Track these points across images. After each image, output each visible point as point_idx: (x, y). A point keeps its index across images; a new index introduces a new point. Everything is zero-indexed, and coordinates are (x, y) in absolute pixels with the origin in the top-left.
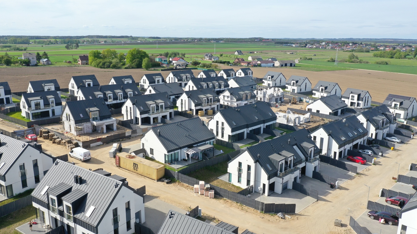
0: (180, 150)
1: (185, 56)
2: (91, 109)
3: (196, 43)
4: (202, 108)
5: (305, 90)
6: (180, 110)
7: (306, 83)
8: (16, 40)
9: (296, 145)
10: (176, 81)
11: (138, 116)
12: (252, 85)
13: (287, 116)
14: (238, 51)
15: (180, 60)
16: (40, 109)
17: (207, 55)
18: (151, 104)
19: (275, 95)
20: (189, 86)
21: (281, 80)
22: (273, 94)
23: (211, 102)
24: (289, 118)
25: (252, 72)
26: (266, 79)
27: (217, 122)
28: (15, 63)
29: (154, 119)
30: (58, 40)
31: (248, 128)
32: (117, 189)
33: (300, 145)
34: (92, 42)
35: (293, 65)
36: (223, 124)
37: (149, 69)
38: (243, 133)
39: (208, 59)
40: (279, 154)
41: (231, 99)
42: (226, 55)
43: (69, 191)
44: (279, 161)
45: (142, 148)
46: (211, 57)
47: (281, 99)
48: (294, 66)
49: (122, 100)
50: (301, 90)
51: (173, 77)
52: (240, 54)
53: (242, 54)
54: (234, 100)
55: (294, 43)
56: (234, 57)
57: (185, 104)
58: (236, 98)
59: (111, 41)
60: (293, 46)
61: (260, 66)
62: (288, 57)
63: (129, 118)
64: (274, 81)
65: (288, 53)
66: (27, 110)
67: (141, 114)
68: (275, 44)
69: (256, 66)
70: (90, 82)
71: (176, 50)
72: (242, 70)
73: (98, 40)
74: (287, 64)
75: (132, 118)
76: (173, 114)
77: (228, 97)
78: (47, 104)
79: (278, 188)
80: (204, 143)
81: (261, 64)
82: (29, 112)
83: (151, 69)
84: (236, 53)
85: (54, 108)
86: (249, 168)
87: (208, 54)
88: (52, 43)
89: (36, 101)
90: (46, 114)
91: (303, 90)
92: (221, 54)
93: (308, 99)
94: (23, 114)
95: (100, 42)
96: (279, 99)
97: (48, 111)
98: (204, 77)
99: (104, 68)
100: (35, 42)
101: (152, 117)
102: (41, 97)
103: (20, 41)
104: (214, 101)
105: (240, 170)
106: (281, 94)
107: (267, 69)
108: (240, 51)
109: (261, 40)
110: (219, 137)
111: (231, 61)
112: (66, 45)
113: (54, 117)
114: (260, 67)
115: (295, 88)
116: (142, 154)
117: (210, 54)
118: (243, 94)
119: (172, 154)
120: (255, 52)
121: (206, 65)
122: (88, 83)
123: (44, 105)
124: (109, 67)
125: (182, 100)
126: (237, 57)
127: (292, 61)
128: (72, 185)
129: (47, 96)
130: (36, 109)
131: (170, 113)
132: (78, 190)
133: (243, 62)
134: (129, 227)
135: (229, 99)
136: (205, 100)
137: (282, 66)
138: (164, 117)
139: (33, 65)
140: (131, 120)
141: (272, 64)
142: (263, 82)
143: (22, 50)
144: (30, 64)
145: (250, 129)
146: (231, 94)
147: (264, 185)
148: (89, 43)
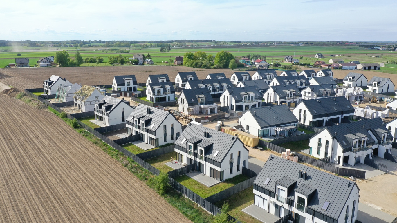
0: (270, 128)
1: (266, 58)
2: (200, 96)
3: (276, 46)
4: (285, 100)
5: (388, 91)
6: (266, 101)
7: (389, 84)
8: (120, 44)
9: (370, 129)
10: (261, 78)
11: (234, 103)
12: (332, 85)
13: (365, 111)
14: (318, 54)
15: (262, 61)
16: (160, 95)
17: (287, 58)
18: (244, 95)
19: (355, 93)
20: (274, 83)
21: (362, 81)
22: (353, 92)
23: (294, 95)
24: (367, 113)
25: (333, 73)
26: (347, 80)
27: (300, 110)
28: (127, 62)
29: (246, 106)
30: (152, 44)
31: (327, 117)
32: (234, 141)
33: (374, 130)
34: (180, 46)
35: (377, 68)
36: (305, 111)
37: (235, 69)
38: (323, 120)
39: (288, 61)
40: (354, 135)
41: (312, 95)
42: (306, 58)
43: (200, 141)
44: (354, 139)
45: (239, 125)
46: (291, 59)
47: (360, 97)
48: (379, 69)
49: (218, 91)
50: (382, 91)
51: (258, 75)
52: (320, 57)
53: (323, 57)
54: (315, 96)
55: (381, 46)
56: (315, 60)
57: (271, 97)
58: (316, 94)
59: (196, 45)
60: (379, 49)
61: (341, 68)
62: (373, 60)
63: (226, 105)
64: (354, 81)
65: (374, 56)
66: (151, 95)
67: (236, 102)
68: (359, 47)
69: (337, 68)
70: (191, 78)
71: (257, 53)
72: (323, 71)
73: (186, 44)
74: (370, 67)
75: (229, 105)
76: (261, 104)
77: (309, 93)
78: (165, 92)
79: (352, 161)
80: (290, 124)
81: (342, 66)
82: (153, 97)
83: (236, 69)
84: (317, 56)
85: (169, 95)
86: (327, 142)
87: (288, 56)
88: (148, 47)
89: (158, 89)
90: (164, 99)
91: (385, 91)
92: (302, 57)
93: (390, 99)
94: (148, 98)
95: (187, 46)
96: (358, 98)
97: (166, 97)
98: (286, 75)
99: (196, 67)
100: (134, 46)
101: (244, 105)
102: (161, 86)
103: (123, 45)
104: (296, 96)
105: (319, 145)
106: (361, 93)
107: (349, 71)
108: (321, 54)
109: (344, 43)
110: (302, 122)
111: (312, 64)
112: (160, 48)
113: (169, 102)
114: (342, 70)
115: (377, 88)
116: (240, 129)
117: (290, 57)
118: (323, 91)
119: (264, 130)
120: (337, 56)
121: (287, 67)
122: (190, 78)
123: (163, 92)
124: (200, 67)
125: (268, 94)
126: (317, 60)
127: (377, 64)
128: (202, 138)
129: (165, 86)
130: (158, 95)
131: (259, 103)
132: (207, 142)
133: (323, 64)
134: (238, 170)
135: (310, 95)
136: (289, 94)
137: (365, 69)
138: (254, 106)
139: (140, 64)
140: (228, 107)
141: (354, 67)
142: (344, 83)
143: (126, 53)
144: (138, 64)
145: (329, 118)
146: (312, 90)
147: (339, 157)
148: (178, 47)
